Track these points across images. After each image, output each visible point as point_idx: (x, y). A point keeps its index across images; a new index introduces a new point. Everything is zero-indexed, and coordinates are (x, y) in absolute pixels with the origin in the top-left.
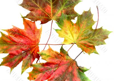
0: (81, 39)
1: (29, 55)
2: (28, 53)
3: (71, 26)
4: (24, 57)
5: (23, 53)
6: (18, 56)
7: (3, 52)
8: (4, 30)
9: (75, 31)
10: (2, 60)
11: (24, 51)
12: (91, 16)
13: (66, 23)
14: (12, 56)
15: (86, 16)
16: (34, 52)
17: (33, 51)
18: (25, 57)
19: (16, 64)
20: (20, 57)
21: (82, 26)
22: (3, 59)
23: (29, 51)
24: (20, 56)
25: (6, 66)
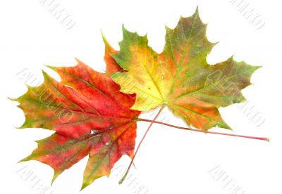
0: (180, 94)
1: (107, 144)
2: (105, 138)
3: (150, 61)
4: (93, 147)
5: (94, 135)
6: (77, 141)
7: (42, 126)
8: (53, 68)
9: (163, 73)
10: (36, 146)
11: (97, 131)
12: (202, 30)
13: (138, 54)
14: (62, 138)
15: (189, 29)
16: (120, 137)
17: (119, 133)
18: (95, 147)
19: (69, 160)
20: (83, 145)
21: (179, 59)
22: (37, 142)
23: (109, 131)
24: (84, 141)
25: (44, 162)
